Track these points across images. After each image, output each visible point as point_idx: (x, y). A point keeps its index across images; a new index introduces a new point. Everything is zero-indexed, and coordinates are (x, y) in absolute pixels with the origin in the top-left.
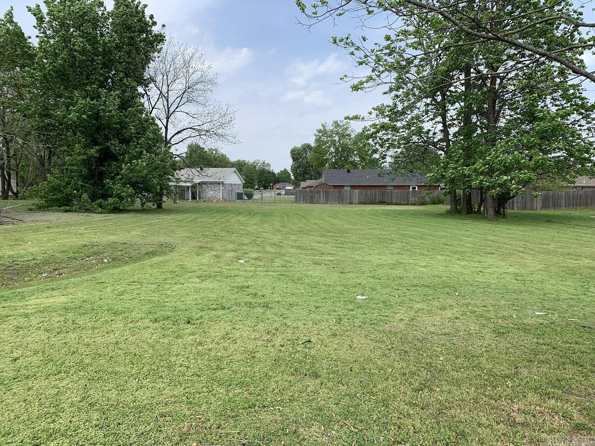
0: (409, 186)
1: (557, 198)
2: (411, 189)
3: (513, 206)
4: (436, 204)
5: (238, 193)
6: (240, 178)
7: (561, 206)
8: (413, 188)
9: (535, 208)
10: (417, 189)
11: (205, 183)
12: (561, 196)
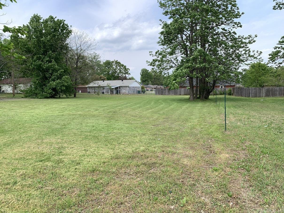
0: (219, 86)
1: (274, 91)
2: (220, 87)
3: (250, 95)
4: (222, 95)
5: (138, 91)
6: (139, 84)
7: (276, 95)
8: (221, 87)
9: (262, 96)
10: (223, 87)
11: (122, 87)
12: (277, 90)
